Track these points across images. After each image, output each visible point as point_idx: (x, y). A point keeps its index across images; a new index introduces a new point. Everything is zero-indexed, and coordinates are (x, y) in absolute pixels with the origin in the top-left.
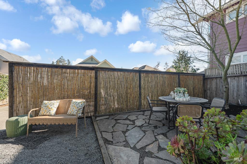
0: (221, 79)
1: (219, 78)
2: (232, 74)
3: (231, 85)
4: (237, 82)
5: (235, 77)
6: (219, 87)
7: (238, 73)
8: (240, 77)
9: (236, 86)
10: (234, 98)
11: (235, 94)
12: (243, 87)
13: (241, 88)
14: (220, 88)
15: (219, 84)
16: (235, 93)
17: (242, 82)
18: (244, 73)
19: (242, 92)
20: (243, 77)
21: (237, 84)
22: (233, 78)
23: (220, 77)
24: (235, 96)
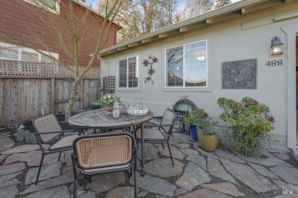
0: (14, 81)
1: (10, 80)
2: (33, 75)
3: (31, 91)
4: (38, 86)
5: (36, 80)
6: (9, 95)
7: (41, 75)
8: (42, 81)
9: (38, 91)
10: (35, 109)
11: (36, 104)
12: (45, 93)
13: (43, 94)
14: (12, 97)
15: (9, 90)
16: (36, 101)
17: (44, 86)
18: (47, 76)
19: (45, 99)
20: (45, 80)
21: (39, 89)
22: (34, 81)
23: (13, 78)
24: (36, 106)
